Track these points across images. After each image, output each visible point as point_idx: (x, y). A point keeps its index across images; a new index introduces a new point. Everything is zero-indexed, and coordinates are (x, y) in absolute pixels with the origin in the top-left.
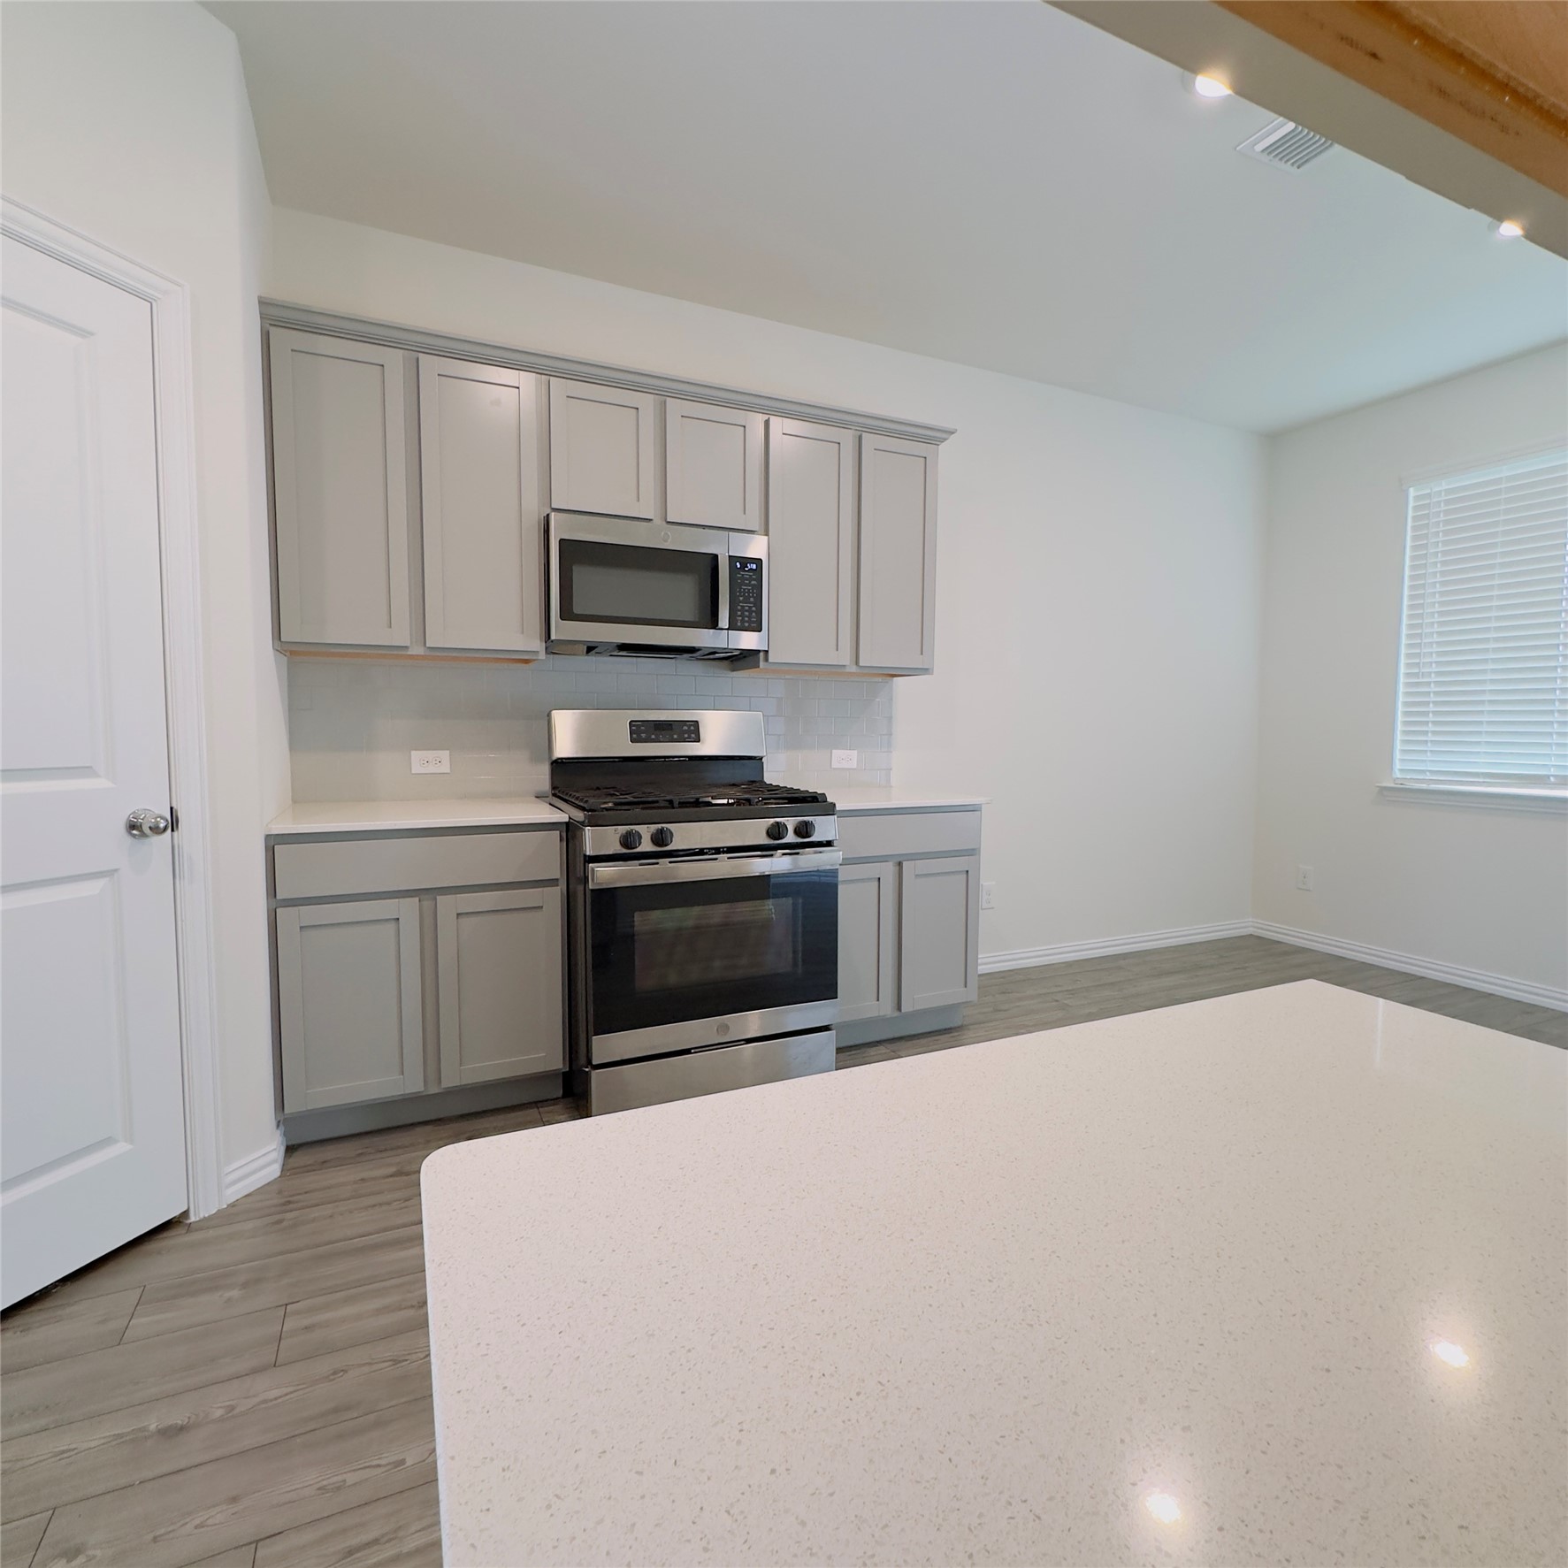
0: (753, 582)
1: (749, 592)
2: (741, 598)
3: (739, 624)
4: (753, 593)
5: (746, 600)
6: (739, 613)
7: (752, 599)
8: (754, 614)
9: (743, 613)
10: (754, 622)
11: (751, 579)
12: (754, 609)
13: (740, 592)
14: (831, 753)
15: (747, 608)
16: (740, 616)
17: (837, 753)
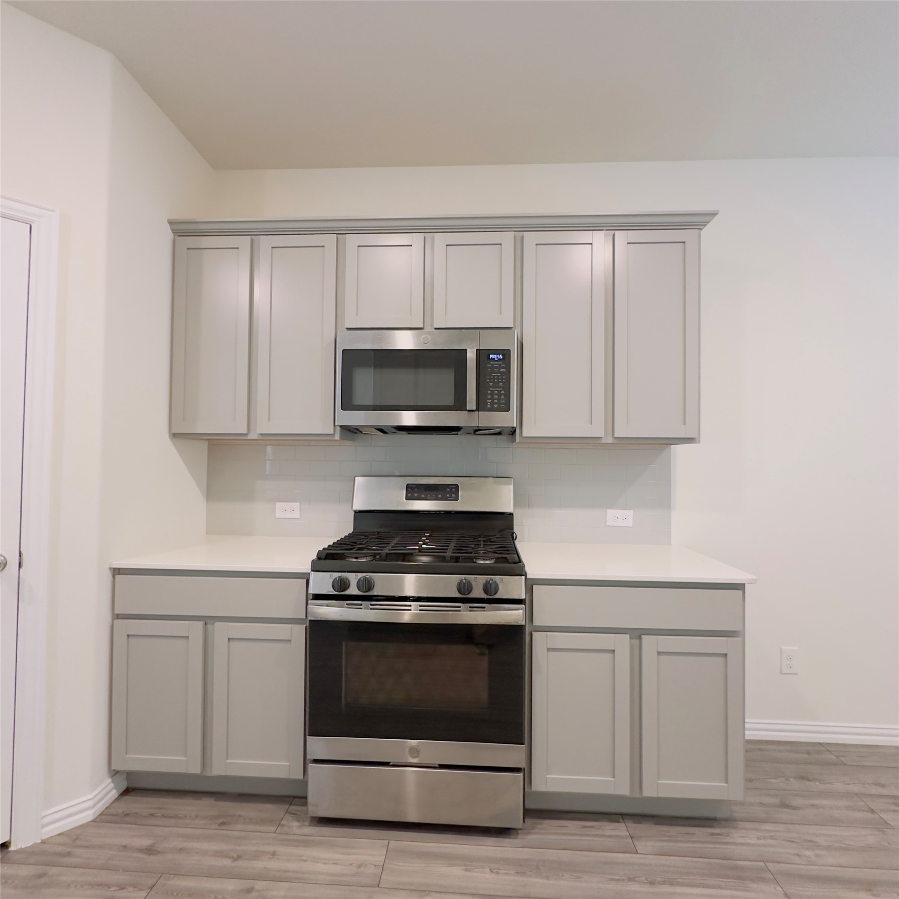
0: (502, 370)
1: (498, 379)
2: (491, 384)
3: (489, 406)
4: (502, 379)
5: (496, 385)
6: (489, 397)
7: (501, 384)
8: (503, 397)
9: (492, 397)
10: (503, 403)
11: (500, 367)
12: (503, 392)
13: (490, 379)
14: (606, 512)
15: (496, 392)
16: (489, 399)
17: (611, 513)
